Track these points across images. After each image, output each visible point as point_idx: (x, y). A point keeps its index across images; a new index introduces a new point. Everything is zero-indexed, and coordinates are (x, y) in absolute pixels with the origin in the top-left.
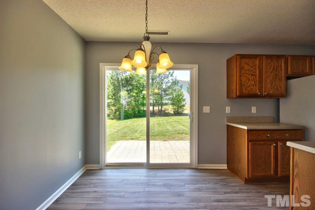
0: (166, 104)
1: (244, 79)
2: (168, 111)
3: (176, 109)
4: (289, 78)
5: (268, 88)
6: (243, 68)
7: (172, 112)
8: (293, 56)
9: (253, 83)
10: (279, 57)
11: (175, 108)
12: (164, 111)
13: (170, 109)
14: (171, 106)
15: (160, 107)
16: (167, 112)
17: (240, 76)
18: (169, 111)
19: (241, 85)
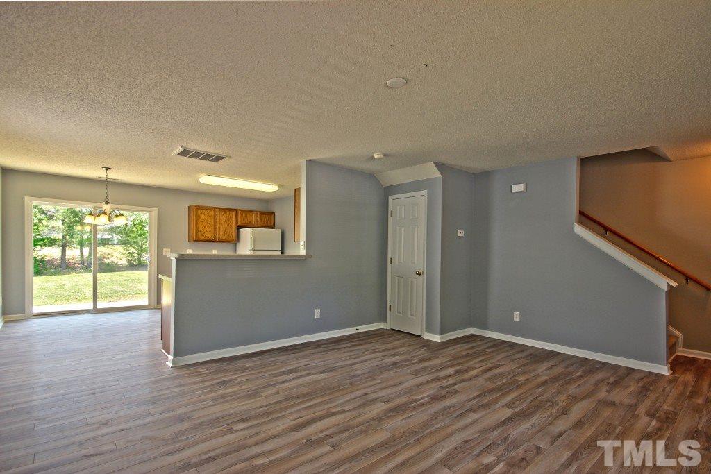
0: (105, 242)
1: (200, 226)
2: (111, 259)
3: (135, 255)
4: (239, 228)
5: (222, 235)
6: (200, 217)
7: (124, 262)
8: (242, 211)
9: (208, 230)
10: (230, 210)
11: (129, 253)
12: (100, 260)
13: (116, 254)
14: (120, 248)
15: (86, 251)
16: (107, 261)
17: (197, 224)
18: (114, 259)
19: (198, 231)
